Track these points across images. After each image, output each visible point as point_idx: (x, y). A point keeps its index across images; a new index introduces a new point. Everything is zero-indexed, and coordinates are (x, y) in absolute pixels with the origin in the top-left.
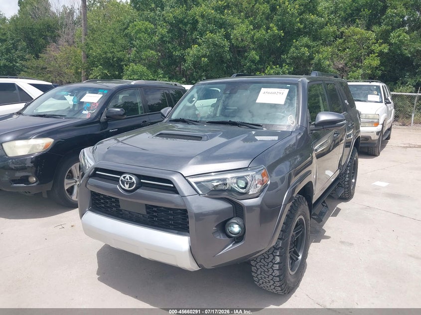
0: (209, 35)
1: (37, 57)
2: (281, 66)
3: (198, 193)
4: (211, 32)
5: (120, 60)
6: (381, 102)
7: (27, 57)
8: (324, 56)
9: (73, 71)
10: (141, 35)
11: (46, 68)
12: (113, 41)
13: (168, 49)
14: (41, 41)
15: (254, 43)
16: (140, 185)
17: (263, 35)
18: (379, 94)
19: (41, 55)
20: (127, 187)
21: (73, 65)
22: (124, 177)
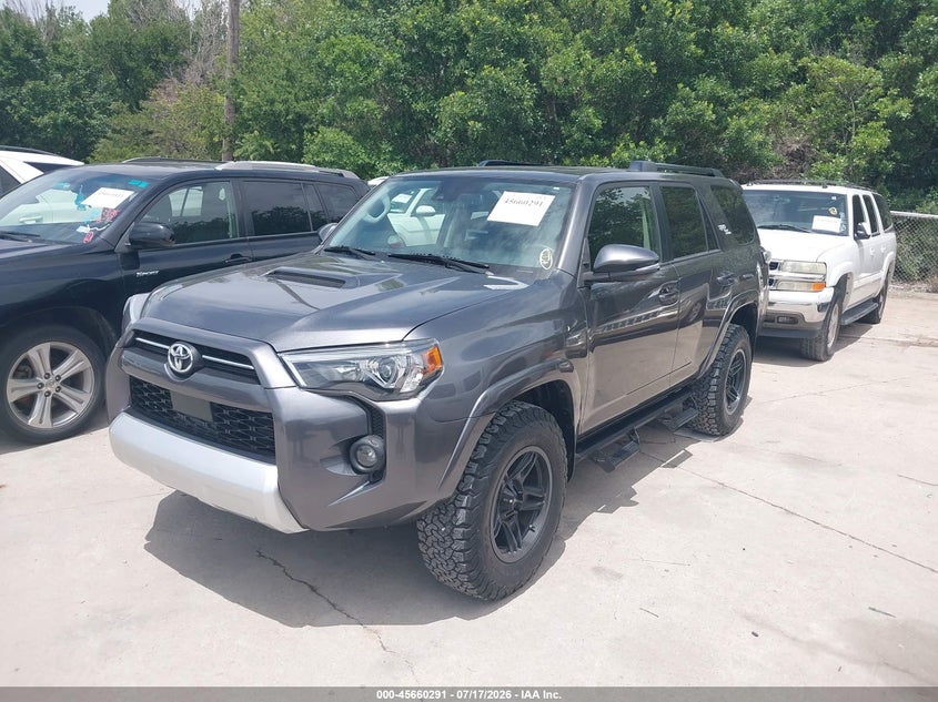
0: (487, 70)
1: (135, 108)
2: (651, 144)
3: (297, 384)
4: (495, 64)
5: (301, 119)
6: (844, 234)
7: (114, 106)
8: (752, 122)
9: (203, 141)
10: (344, 66)
11: (151, 133)
12: (290, 77)
13: (403, 96)
14: (148, 73)
15: (591, 88)
16: (201, 365)
17: (612, 71)
18: (842, 214)
19: (143, 103)
20: (178, 367)
21: (203, 128)
22: (175, 349)
